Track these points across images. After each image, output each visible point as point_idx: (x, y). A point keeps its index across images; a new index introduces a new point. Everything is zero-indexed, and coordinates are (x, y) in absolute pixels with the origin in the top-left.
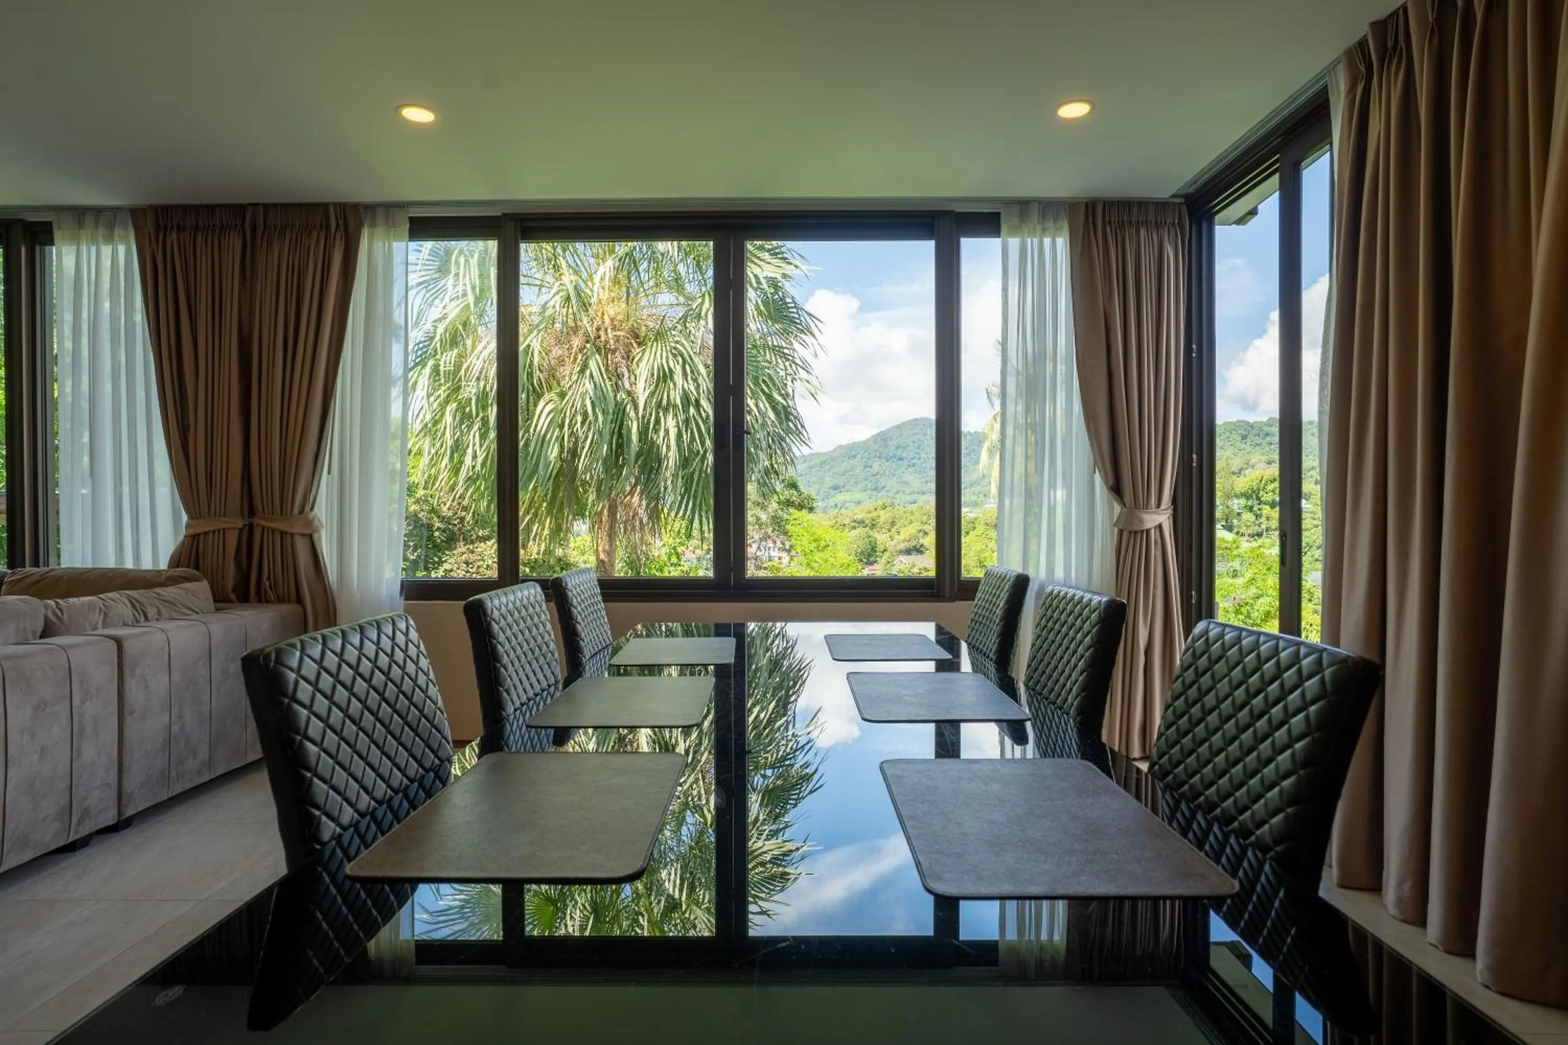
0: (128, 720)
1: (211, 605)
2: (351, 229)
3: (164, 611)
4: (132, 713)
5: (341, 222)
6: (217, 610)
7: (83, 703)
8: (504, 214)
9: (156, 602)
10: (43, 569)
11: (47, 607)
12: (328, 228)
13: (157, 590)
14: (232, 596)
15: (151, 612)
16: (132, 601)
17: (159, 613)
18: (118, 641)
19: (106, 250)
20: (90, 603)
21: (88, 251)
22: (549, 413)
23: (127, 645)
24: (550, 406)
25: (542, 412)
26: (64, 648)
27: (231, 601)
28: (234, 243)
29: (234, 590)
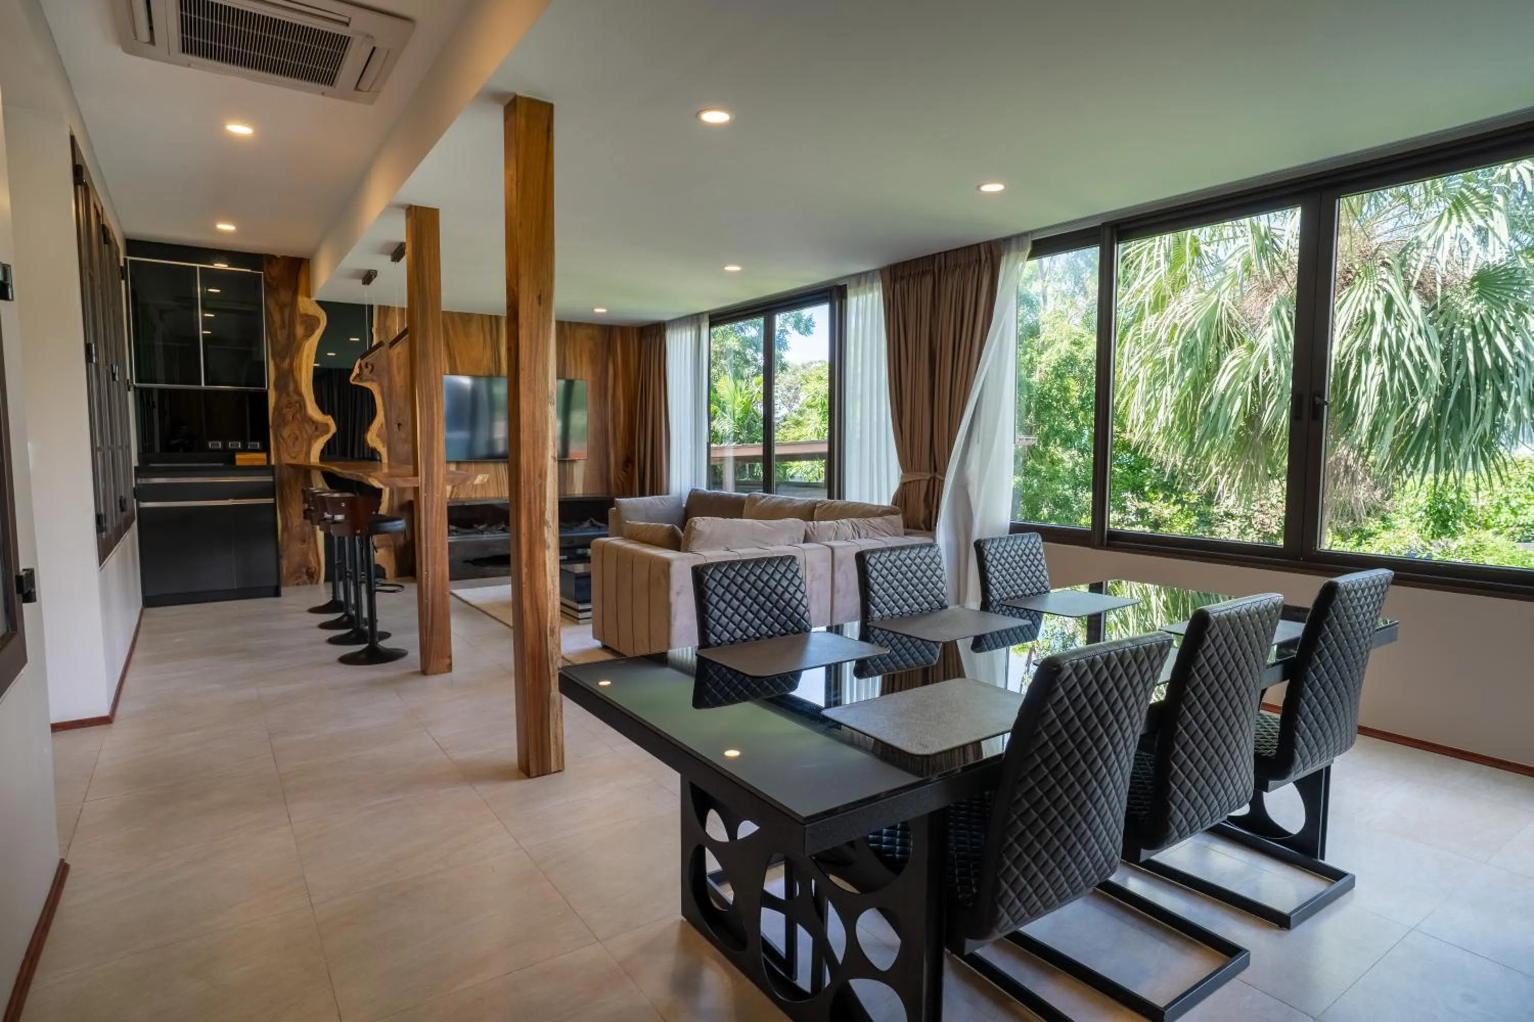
0: (836, 596)
1: (901, 530)
2: (995, 258)
3: (870, 533)
4: (839, 591)
5: (989, 256)
6: (906, 534)
7: (812, 581)
8: (1103, 224)
9: (867, 527)
10: (837, 502)
11: (808, 525)
12: (980, 260)
13: (871, 519)
14: (923, 526)
15: (863, 533)
16: (853, 524)
17: (867, 534)
18: (832, 549)
19: (870, 296)
20: (830, 526)
21: (862, 298)
22: (1234, 367)
23: (836, 551)
24: (1236, 361)
25: (1226, 366)
26: (804, 550)
27: (921, 529)
28: (928, 281)
29: (924, 522)
